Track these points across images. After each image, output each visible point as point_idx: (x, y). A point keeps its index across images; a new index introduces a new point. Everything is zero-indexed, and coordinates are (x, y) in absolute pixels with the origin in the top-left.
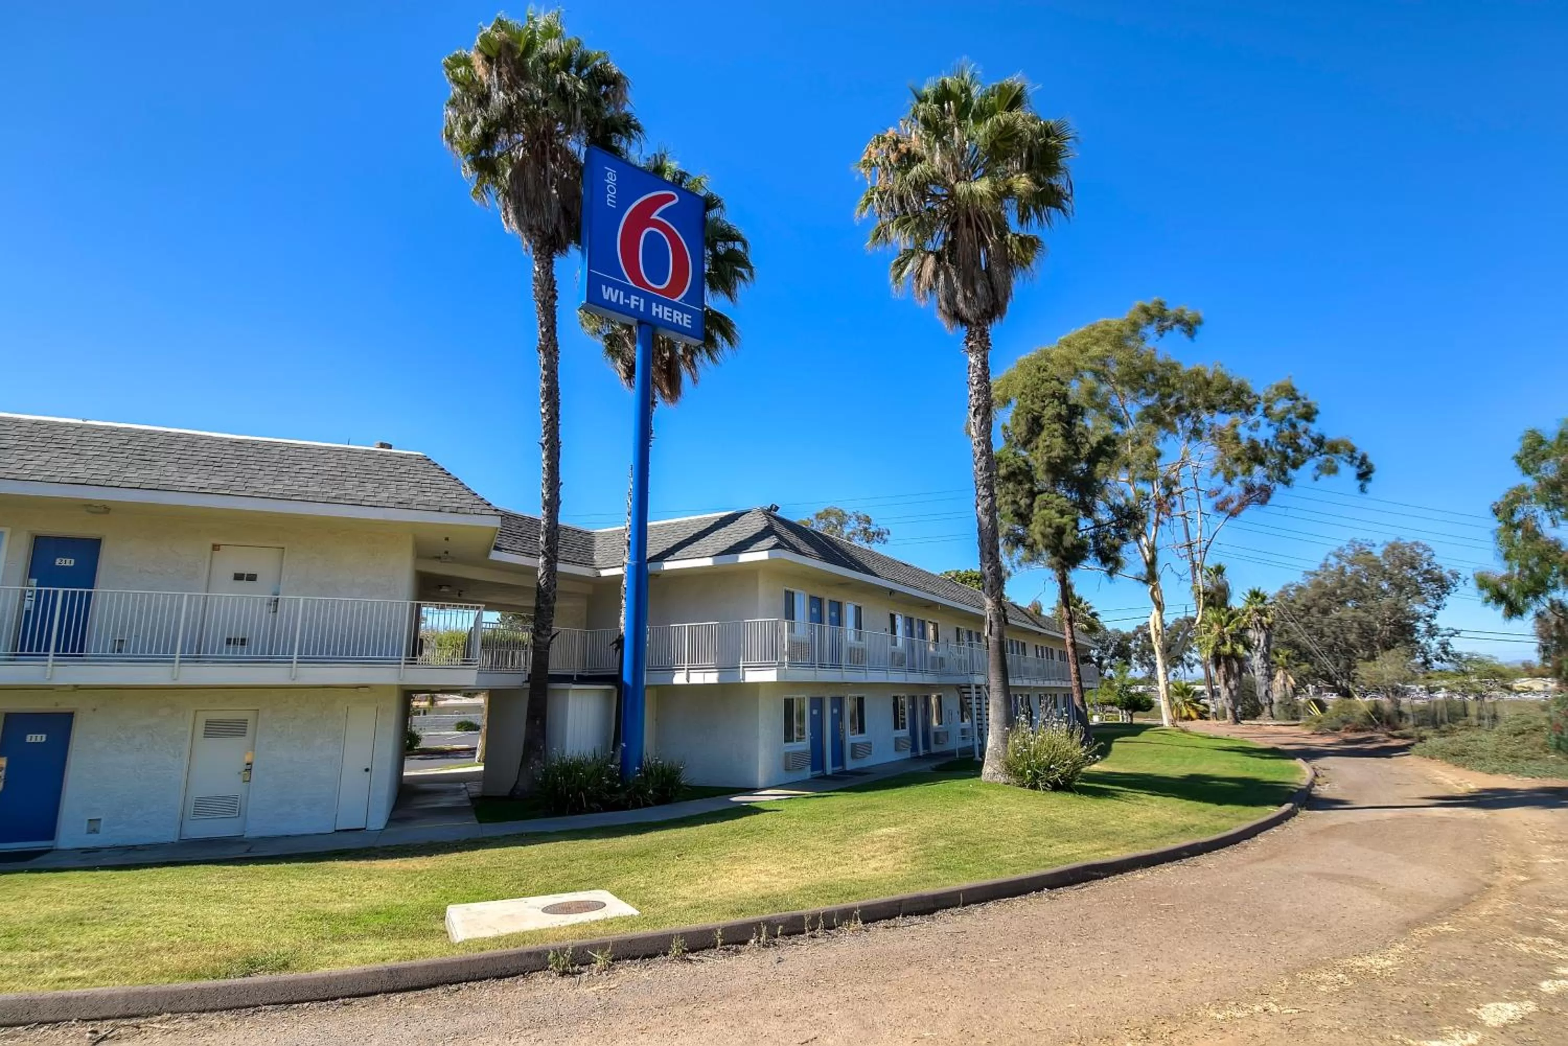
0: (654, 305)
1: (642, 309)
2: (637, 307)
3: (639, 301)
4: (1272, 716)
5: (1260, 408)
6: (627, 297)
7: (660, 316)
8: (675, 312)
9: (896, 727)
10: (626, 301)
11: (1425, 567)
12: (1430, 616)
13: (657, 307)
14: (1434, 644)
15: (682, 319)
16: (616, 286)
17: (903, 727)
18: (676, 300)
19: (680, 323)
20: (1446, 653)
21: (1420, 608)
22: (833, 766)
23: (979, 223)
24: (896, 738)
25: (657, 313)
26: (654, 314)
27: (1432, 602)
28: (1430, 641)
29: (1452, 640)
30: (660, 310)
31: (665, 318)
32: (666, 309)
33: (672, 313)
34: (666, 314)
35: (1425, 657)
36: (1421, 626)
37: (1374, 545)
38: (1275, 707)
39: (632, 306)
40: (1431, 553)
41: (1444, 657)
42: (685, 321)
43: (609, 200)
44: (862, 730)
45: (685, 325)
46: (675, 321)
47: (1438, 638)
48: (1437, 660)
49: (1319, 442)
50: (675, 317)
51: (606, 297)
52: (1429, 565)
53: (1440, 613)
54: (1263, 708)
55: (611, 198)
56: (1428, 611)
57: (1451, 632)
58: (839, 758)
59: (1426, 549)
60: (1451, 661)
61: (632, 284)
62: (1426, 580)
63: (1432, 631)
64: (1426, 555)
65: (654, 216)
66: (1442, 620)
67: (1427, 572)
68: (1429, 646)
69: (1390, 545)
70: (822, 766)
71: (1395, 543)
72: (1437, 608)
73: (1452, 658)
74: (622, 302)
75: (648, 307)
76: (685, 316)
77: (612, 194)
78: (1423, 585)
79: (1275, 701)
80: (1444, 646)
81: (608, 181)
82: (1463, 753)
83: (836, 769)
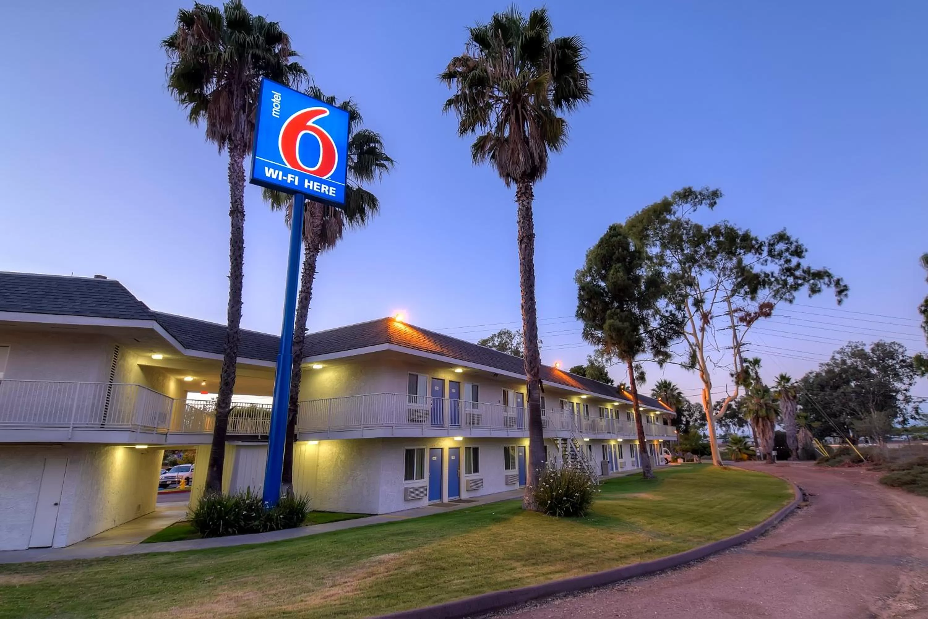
0: (306, 181)
1: (296, 183)
2: (293, 182)
3: (294, 178)
4: (798, 457)
5: (765, 249)
6: (285, 175)
7: (311, 188)
8: (323, 186)
9: (507, 467)
10: (284, 178)
11: (901, 358)
12: (906, 390)
13: (309, 182)
14: (909, 408)
15: (329, 191)
16: (275, 168)
17: (514, 467)
18: (325, 178)
19: (327, 193)
20: (917, 413)
21: (898, 385)
22: (449, 496)
23: (524, 113)
24: (506, 476)
25: (309, 186)
26: (306, 186)
27: (906, 380)
28: (907, 406)
29: (921, 406)
30: (311, 184)
31: (315, 189)
32: (316, 184)
33: (321, 186)
34: (315, 187)
35: (904, 417)
36: (900, 397)
37: (865, 345)
38: (799, 451)
39: (289, 181)
40: (904, 349)
41: (917, 416)
42: (331, 191)
43: (274, 112)
44: (476, 470)
45: (331, 194)
46: (322, 191)
47: (912, 405)
48: (912, 418)
49: (807, 272)
50: (323, 189)
51: (268, 175)
52: (903, 356)
53: (912, 388)
54: (792, 452)
55: (275, 111)
56: (904, 387)
57: (920, 400)
58: (455, 489)
59: (900, 346)
60: (921, 419)
61: (289, 166)
62: (902, 367)
63: (907, 400)
64: (901, 350)
65: (310, 123)
66: (914, 392)
67: (903, 361)
68: (906, 410)
69: (875, 344)
70: (441, 497)
71: (878, 343)
72: (910, 384)
73: (921, 417)
74: (280, 178)
75: (302, 182)
76: (331, 188)
77: (277, 109)
78: (900, 370)
79: (800, 447)
80: (916, 409)
81: (274, 100)
82: (913, 482)
83: (451, 498)
